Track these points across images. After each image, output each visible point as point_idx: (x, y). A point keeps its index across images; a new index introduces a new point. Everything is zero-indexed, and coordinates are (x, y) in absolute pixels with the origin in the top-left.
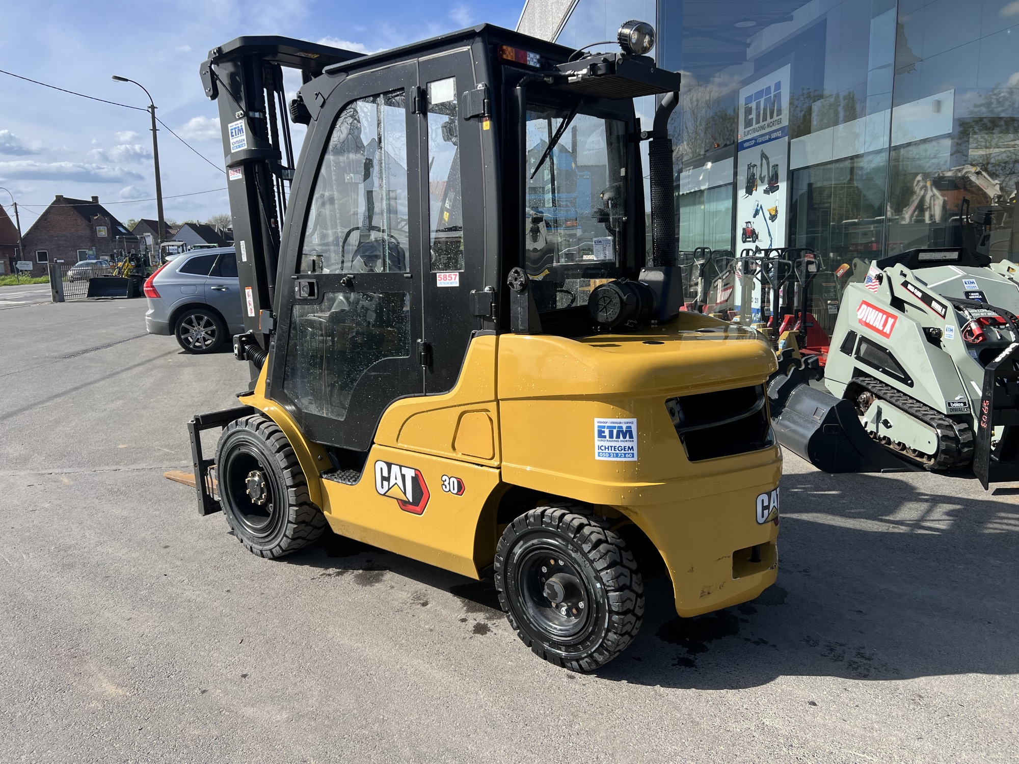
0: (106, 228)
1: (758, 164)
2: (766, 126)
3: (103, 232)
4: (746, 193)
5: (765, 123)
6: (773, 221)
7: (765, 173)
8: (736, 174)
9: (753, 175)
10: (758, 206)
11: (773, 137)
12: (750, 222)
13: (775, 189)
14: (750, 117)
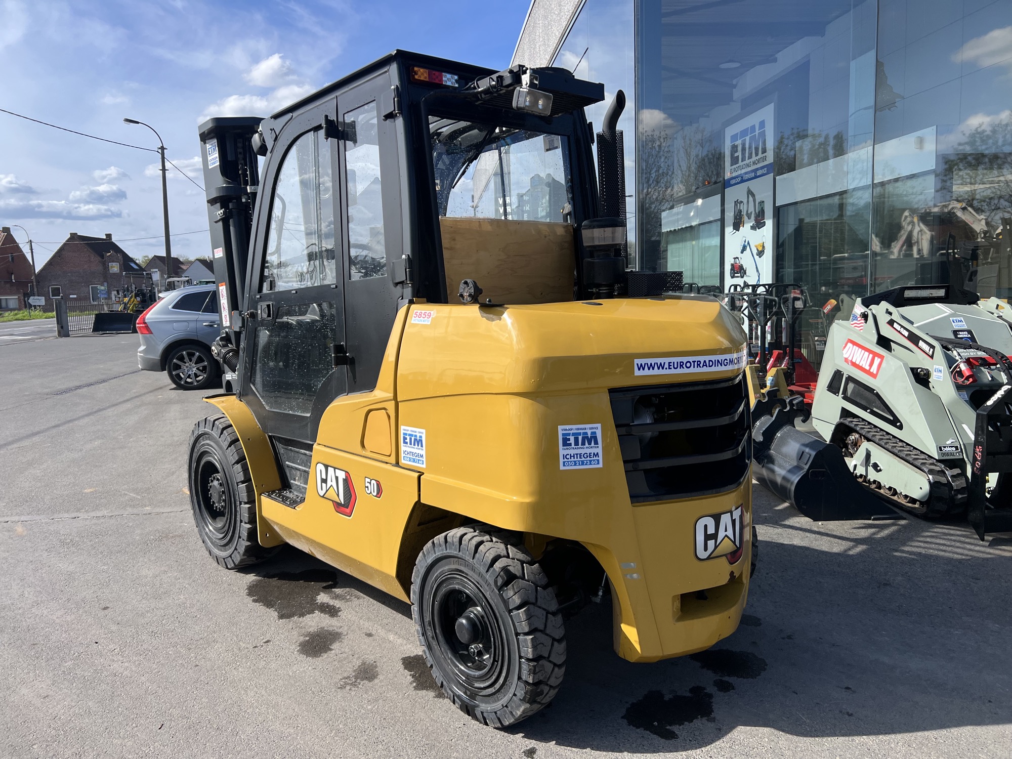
0: (118, 264)
1: (745, 201)
2: (752, 163)
3: (115, 268)
4: (734, 229)
5: (751, 160)
6: (760, 257)
7: (751, 209)
8: (723, 212)
9: (740, 211)
10: (745, 242)
11: (759, 173)
12: (737, 258)
13: (761, 225)
14: (736, 155)
